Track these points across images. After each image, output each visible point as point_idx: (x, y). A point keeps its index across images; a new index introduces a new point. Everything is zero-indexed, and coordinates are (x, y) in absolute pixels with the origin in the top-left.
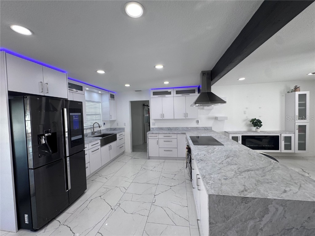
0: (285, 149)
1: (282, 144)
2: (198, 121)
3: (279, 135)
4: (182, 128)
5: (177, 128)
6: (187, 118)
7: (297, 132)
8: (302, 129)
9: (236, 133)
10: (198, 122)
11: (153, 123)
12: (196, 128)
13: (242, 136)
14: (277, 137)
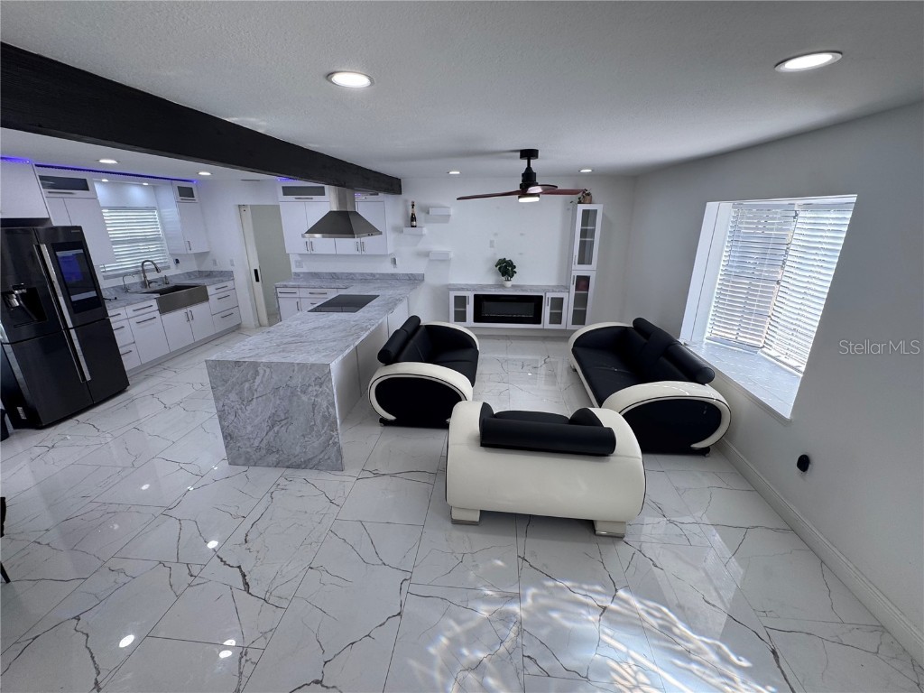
0: (551, 323)
1: (546, 311)
2: (395, 259)
3: (543, 294)
4: (362, 274)
5: (351, 274)
6: (363, 253)
7: (573, 288)
8: (583, 283)
9: (462, 289)
10: (394, 261)
11: (296, 262)
12: (392, 274)
13: (476, 296)
14: (540, 299)
